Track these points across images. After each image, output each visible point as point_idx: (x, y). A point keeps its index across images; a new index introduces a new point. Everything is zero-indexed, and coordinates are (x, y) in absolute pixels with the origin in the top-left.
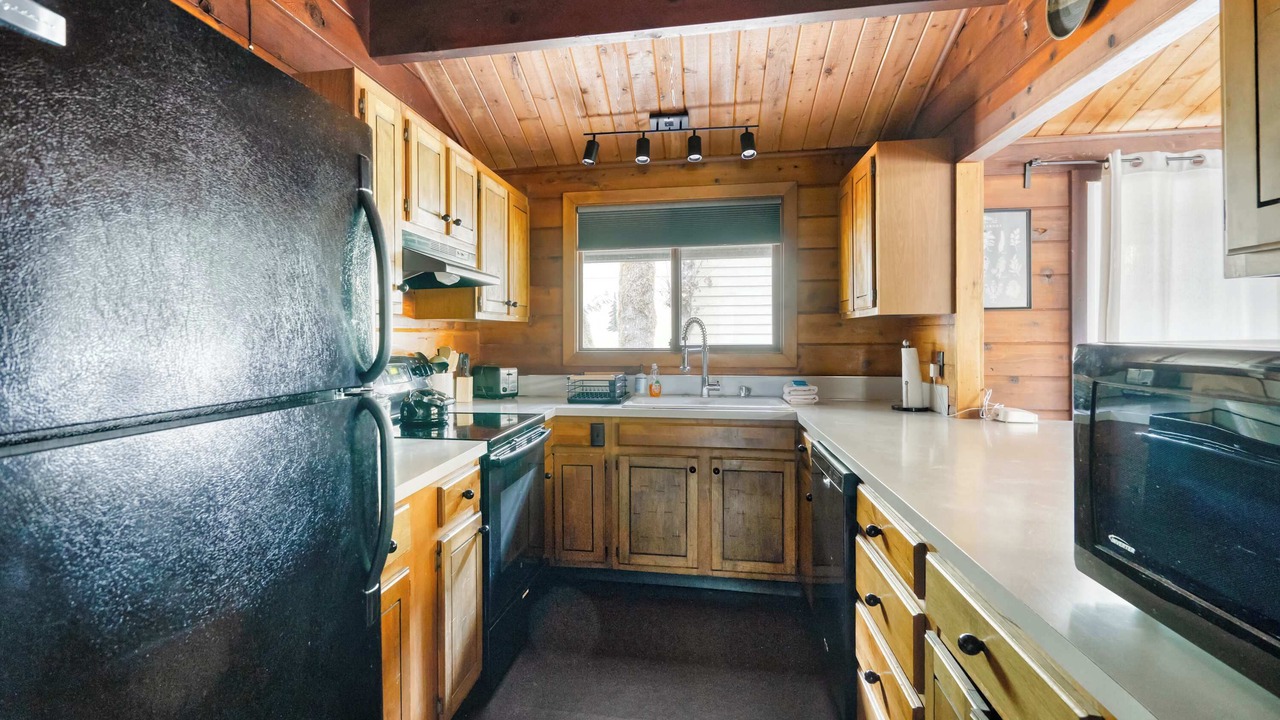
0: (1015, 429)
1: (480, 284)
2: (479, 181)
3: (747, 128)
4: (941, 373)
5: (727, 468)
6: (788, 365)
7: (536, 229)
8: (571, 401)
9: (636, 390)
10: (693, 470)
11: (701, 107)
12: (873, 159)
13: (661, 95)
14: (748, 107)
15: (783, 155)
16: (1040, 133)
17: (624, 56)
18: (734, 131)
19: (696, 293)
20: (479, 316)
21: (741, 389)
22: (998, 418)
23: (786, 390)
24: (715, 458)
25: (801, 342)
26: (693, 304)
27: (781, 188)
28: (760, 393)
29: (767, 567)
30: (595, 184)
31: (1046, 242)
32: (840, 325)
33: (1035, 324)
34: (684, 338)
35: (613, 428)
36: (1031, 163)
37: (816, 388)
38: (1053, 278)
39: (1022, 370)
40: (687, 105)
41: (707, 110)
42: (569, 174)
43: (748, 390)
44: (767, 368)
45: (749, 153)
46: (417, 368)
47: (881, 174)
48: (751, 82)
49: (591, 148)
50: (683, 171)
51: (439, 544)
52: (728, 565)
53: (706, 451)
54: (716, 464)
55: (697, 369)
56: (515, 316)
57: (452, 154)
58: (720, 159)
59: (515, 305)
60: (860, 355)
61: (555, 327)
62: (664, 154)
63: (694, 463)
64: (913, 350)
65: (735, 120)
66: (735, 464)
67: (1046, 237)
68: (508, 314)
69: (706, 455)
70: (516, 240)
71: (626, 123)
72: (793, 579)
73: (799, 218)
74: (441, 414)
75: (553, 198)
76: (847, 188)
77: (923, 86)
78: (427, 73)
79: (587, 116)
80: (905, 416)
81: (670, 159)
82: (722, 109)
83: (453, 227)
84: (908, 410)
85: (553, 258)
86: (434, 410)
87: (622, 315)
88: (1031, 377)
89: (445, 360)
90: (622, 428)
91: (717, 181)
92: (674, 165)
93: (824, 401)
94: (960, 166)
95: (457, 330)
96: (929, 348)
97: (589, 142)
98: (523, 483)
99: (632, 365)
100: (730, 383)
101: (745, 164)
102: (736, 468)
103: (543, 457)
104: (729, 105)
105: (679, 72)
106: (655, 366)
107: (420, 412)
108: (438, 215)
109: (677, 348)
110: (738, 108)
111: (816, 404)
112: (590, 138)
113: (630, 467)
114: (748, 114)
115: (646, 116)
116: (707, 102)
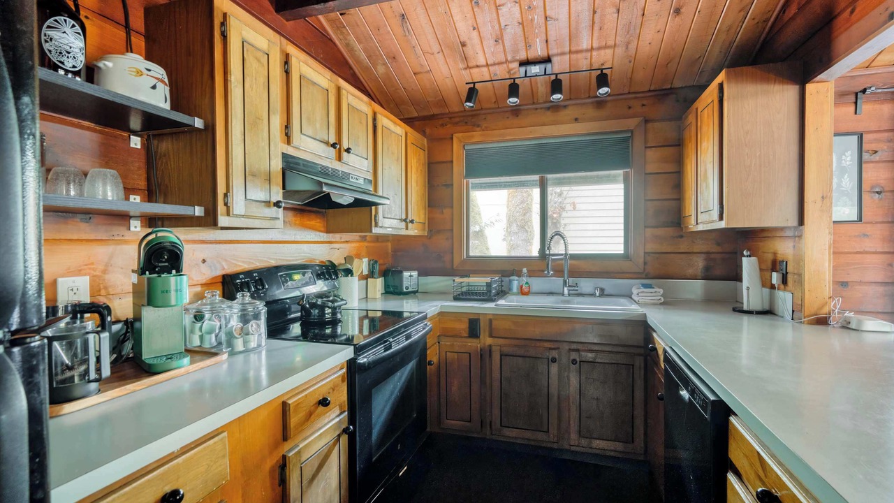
0: (869, 338)
1: (376, 204)
2: (374, 119)
3: (602, 70)
4: (785, 281)
5: (584, 359)
6: (637, 270)
7: (432, 163)
8: (456, 299)
9: (510, 289)
10: (554, 360)
11: (563, 54)
12: (721, 86)
13: (528, 46)
14: (602, 52)
15: (633, 96)
16: (872, 65)
17: (494, 8)
18: (590, 73)
19: (564, 214)
20: (375, 230)
21: (596, 288)
22: (850, 326)
23: (635, 291)
24: (574, 350)
25: (646, 251)
26: (563, 222)
27: (632, 123)
28: (612, 292)
29: (619, 446)
30: (478, 126)
31: (876, 162)
32: (681, 237)
33: (866, 235)
34: (548, 249)
35: (487, 323)
36: (864, 91)
37: (661, 291)
38: (883, 194)
39: (853, 277)
40: (550, 53)
41: (568, 56)
42: (457, 120)
43: (602, 290)
44: (618, 273)
45: (604, 90)
46: (323, 273)
47: (729, 98)
48: (605, 27)
49: (472, 93)
50: (549, 113)
51: (284, 457)
52: (584, 442)
53: (565, 344)
54: (574, 356)
55: (559, 272)
56: (413, 231)
57: (344, 92)
58: (578, 102)
59: (412, 222)
60: (699, 263)
61: (447, 239)
62: (533, 97)
63: (554, 354)
64: (754, 259)
65: (591, 65)
66: (590, 356)
67: (877, 157)
68: (407, 228)
69: (566, 347)
70: (414, 170)
71: (500, 72)
72: (642, 458)
73: (646, 147)
74: (334, 313)
75: (445, 139)
76: (691, 118)
77: (767, 21)
78: (336, 34)
79: (468, 67)
80: (746, 319)
81: (539, 103)
82: (580, 56)
83: (345, 154)
84: (750, 312)
85: (446, 185)
86: (328, 311)
87: (509, 230)
88: (861, 283)
89: (349, 266)
90: (494, 323)
91: (576, 119)
92: (541, 108)
93: (669, 302)
94: (810, 87)
95: (369, 242)
96: (770, 257)
97: (470, 89)
98: (403, 374)
99: (508, 269)
100: (586, 285)
101: (600, 103)
102: (591, 360)
103: (425, 349)
104: (587, 51)
105: (543, 20)
106: (525, 270)
107: (315, 312)
108: (327, 143)
109: (543, 254)
110: (594, 53)
111: (661, 304)
112: (472, 86)
113: (501, 355)
114: (603, 58)
115: (516, 65)
116: (567, 49)
